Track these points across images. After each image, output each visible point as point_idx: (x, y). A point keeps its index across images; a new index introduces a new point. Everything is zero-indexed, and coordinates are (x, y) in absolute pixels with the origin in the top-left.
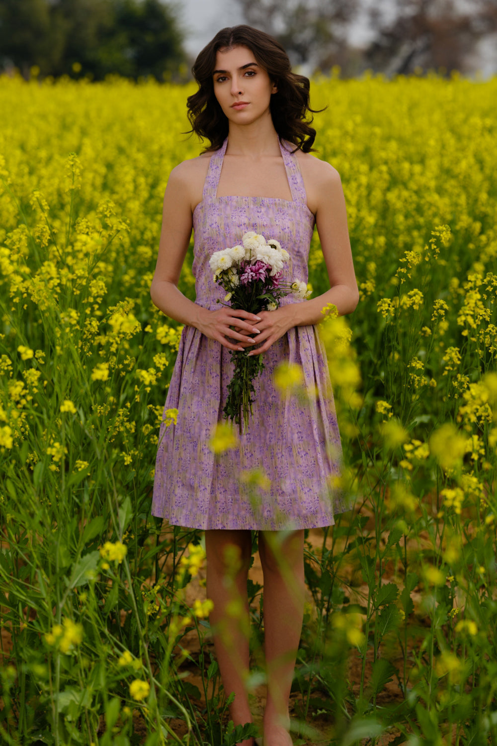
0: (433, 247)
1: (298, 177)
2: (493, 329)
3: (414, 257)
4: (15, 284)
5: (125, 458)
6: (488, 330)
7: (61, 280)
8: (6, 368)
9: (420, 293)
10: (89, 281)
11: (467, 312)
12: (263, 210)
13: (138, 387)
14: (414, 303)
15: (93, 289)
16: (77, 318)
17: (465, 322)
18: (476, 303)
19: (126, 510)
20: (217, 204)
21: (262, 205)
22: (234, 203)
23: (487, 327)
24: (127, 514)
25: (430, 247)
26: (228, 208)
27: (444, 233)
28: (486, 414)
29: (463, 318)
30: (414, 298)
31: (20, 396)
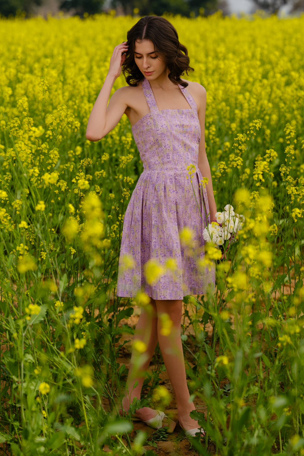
0: (252, 132)
1: (190, 96)
2: (290, 178)
3: (242, 137)
4: (9, 152)
5: (72, 250)
6: (287, 179)
7: (31, 150)
8: (4, 199)
9: (241, 159)
10: (48, 151)
11: (259, 172)
12: (184, 116)
13: (79, 211)
14: (238, 165)
15: (51, 155)
16: (39, 173)
17: (258, 178)
18: (264, 167)
19: (64, 281)
20: (161, 114)
21: (183, 113)
22: (170, 113)
23: (287, 178)
24: (65, 283)
25: (250, 132)
26: (168, 116)
27: (258, 124)
28: (274, 230)
29: (256, 176)
30: (237, 162)
31: (4, 217)
